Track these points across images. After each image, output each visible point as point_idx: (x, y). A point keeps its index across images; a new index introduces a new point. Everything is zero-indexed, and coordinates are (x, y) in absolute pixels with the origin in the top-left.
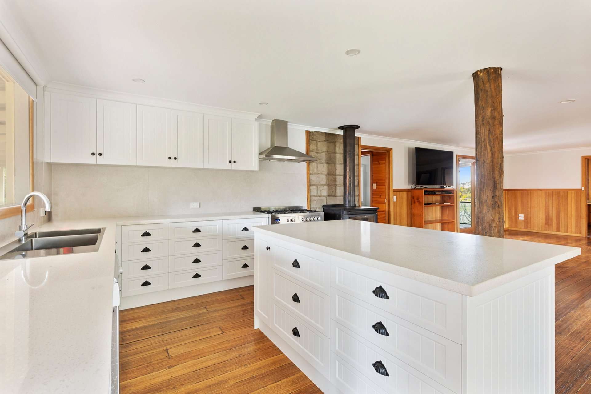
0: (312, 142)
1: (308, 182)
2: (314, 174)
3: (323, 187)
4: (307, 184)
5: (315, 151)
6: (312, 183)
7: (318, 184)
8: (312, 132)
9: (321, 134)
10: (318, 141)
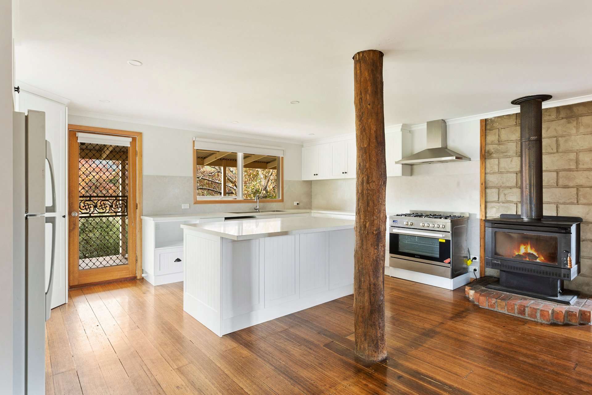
0: (491, 131)
1: (482, 184)
2: (494, 173)
3: (510, 189)
4: (481, 187)
5: (497, 142)
6: (490, 184)
7: (501, 186)
8: (491, 119)
9: (507, 117)
10: (502, 128)
